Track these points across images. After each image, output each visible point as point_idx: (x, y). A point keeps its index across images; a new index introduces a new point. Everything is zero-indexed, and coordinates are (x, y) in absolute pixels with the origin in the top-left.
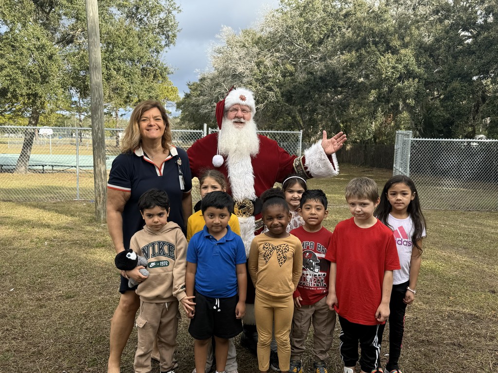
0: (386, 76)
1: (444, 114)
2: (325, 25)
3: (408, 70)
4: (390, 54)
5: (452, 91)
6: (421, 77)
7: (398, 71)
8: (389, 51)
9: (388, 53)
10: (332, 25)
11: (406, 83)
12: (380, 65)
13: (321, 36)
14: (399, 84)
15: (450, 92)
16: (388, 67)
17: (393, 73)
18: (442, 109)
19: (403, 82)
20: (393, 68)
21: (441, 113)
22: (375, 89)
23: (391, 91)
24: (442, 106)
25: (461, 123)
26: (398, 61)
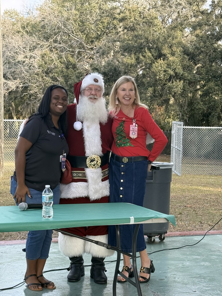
0: (160, 78)
1: (204, 107)
2: (101, 23)
3: (176, 73)
4: (162, 61)
5: (209, 89)
6: (186, 78)
7: (168, 74)
8: (162, 59)
9: (161, 60)
10: (108, 23)
11: (174, 84)
12: (155, 69)
13: (99, 32)
14: (169, 84)
15: (207, 90)
16: (161, 71)
17: (164, 75)
18: (202, 103)
19: (172, 83)
20: (165, 71)
21: (201, 106)
22: (151, 87)
23: (163, 89)
24: (202, 101)
25: (216, 114)
26: (169, 66)
